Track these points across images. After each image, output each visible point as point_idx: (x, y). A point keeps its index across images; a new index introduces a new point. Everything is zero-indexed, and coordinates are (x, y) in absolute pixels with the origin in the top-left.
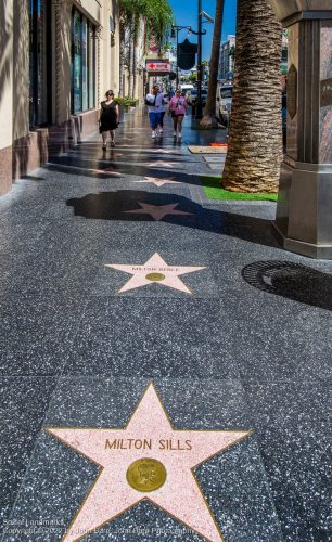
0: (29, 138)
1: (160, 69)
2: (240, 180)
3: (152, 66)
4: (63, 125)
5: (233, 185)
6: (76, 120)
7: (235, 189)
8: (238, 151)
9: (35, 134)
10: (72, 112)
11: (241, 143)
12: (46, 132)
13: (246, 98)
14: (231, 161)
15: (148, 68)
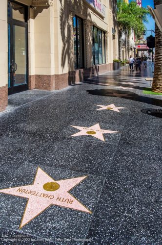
0: (75, 72)
1: (143, 48)
2: (158, 88)
3: (139, 47)
4: (90, 68)
5: (155, 90)
6: (96, 67)
7: (156, 91)
8: (157, 78)
9: (78, 71)
10: (94, 64)
11: (158, 75)
12: (82, 70)
13: (159, 58)
14: (154, 81)
15: (137, 48)
